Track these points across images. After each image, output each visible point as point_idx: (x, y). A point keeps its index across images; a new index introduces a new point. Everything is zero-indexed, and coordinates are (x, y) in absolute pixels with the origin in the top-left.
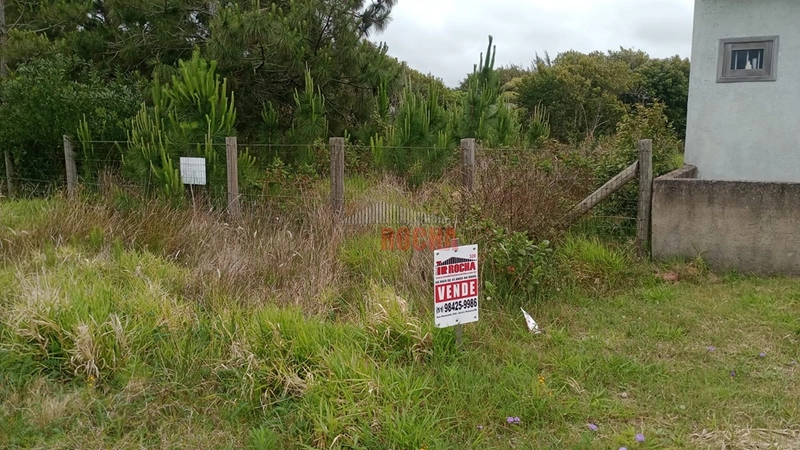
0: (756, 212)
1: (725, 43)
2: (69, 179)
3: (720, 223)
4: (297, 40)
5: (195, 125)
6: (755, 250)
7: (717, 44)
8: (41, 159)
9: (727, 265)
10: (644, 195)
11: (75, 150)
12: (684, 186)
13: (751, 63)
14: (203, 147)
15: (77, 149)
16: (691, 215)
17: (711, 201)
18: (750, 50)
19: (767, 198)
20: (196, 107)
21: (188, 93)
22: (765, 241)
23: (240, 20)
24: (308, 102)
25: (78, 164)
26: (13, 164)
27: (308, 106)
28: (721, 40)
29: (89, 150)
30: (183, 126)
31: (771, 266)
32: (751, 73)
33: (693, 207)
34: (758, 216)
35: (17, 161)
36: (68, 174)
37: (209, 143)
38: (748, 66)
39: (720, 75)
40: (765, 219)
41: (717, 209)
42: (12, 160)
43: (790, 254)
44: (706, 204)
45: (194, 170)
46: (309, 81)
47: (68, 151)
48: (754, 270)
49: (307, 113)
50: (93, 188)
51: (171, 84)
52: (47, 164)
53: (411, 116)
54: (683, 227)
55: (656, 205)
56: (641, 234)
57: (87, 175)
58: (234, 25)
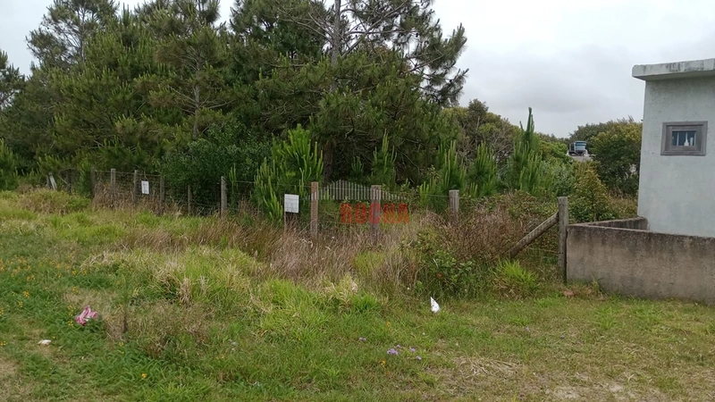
0: (633, 251)
1: (667, 126)
2: (222, 206)
3: (609, 258)
4: (378, 115)
5: (294, 174)
6: (633, 280)
7: (661, 127)
8: (208, 191)
9: (615, 289)
10: (562, 236)
11: (227, 187)
12: (586, 231)
13: (689, 142)
14: (298, 188)
15: (229, 186)
16: (591, 252)
17: (604, 243)
18: (688, 132)
19: (640, 243)
20: (296, 162)
21: (292, 153)
22: (639, 273)
23: (337, 101)
24: (382, 158)
25: (228, 196)
26: (193, 195)
27: (381, 161)
28: (664, 123)
29: (235, 187)
30: (288, 174)
31: (643, 292)
32: (687, 149)
33: (592, 246)
34: (634, 255)
35: (195, 193)
36: (222, 202)
37: (302, 186)
38: (686, 144)
39: (664, 149)
40: (638, 257)
41: (608, 248)
42: (192, 191)
43: (656, 284)
44: (600, 244)
45: (292, 202)
46: (385, 144)
47: (223, 187)
48: (633, 294)
49: (381, 166)
50: (235, 212)
51: (283, 146)
52: (211, 195)
53: (451, 171)
54: (586, 259)
55: (569, 243)
56: (560, 263)
57: (233, 203)
58: (333, 105)
